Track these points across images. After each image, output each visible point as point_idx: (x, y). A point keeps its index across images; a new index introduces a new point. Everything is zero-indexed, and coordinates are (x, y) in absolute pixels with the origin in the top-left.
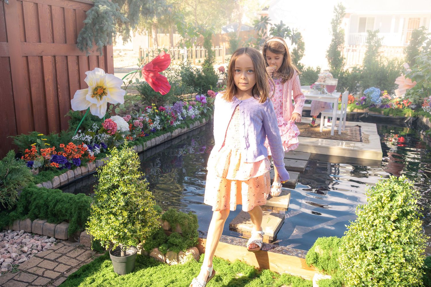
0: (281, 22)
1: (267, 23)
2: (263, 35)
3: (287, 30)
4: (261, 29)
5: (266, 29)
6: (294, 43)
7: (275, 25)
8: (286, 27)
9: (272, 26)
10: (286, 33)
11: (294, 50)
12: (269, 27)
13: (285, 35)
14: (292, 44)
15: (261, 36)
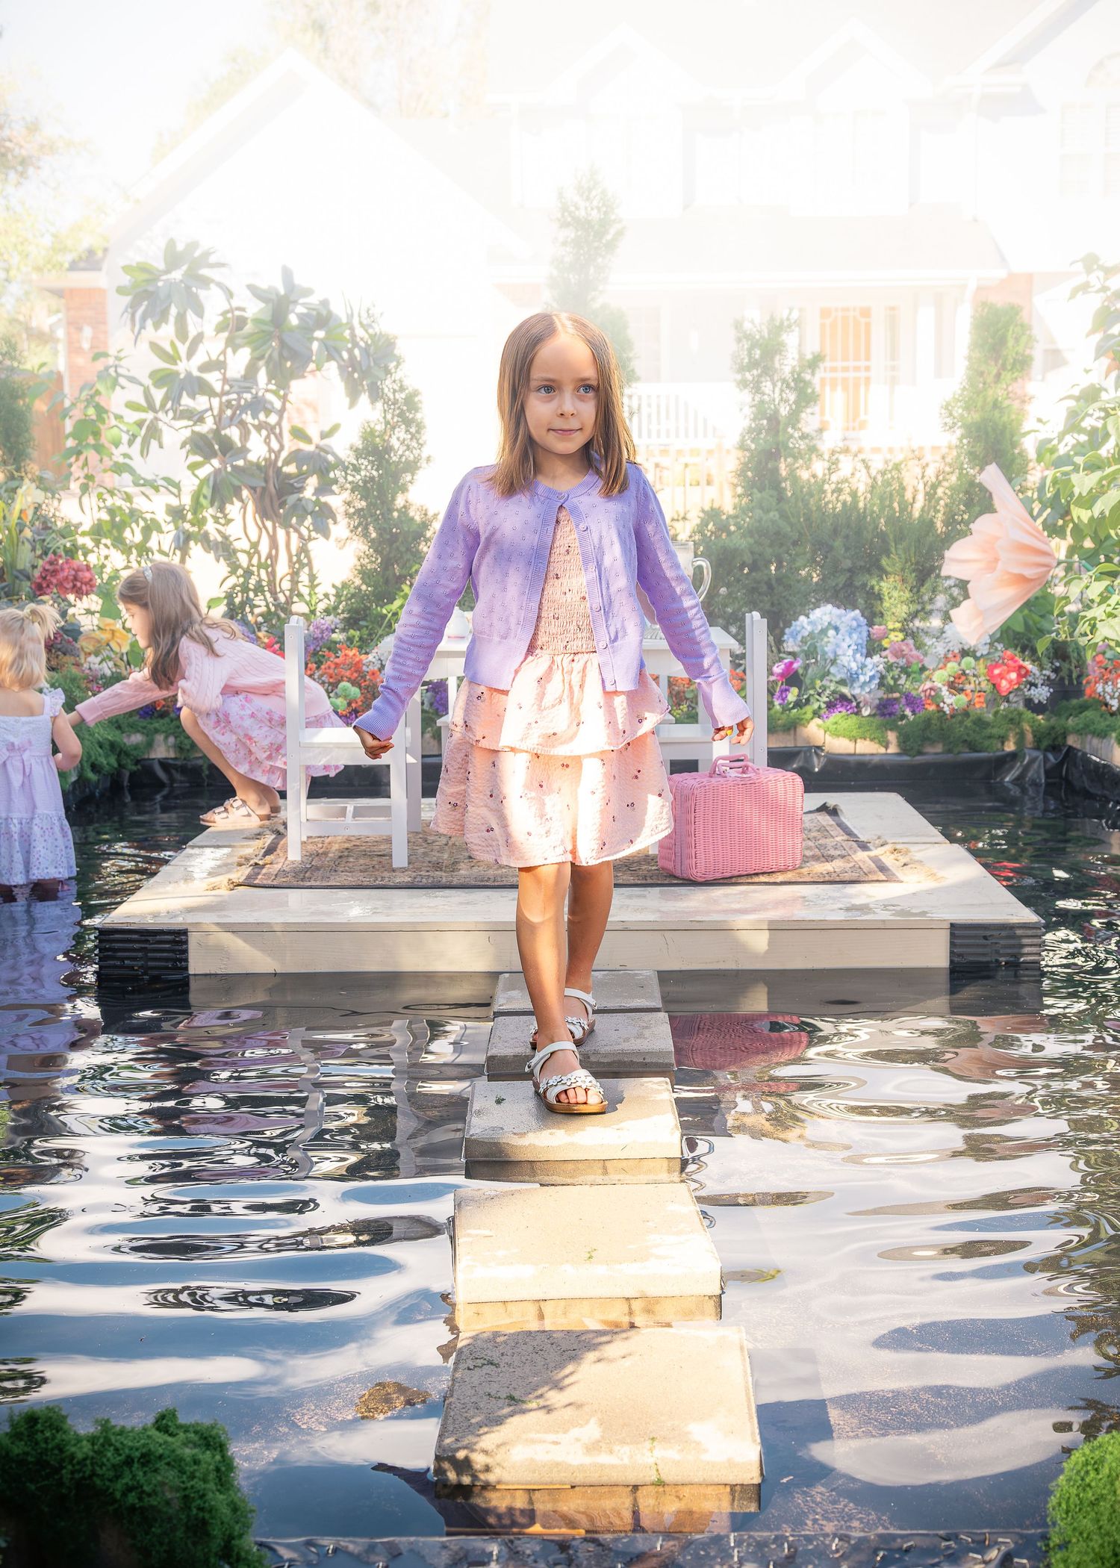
0: (287, 275)
1: (205, 282)
2: (183, 349)
3: (321, 318)
4: (174, 311)
5: (200, 313)
6: (364, 398)
7: (253, 289)
8: (313, 300)
9: (235, 303)
10: (320, 334)
11: (369, 435)
12: (214, 303)
13: (315, 346)
14: (353, 403)
15: (173, 359)
